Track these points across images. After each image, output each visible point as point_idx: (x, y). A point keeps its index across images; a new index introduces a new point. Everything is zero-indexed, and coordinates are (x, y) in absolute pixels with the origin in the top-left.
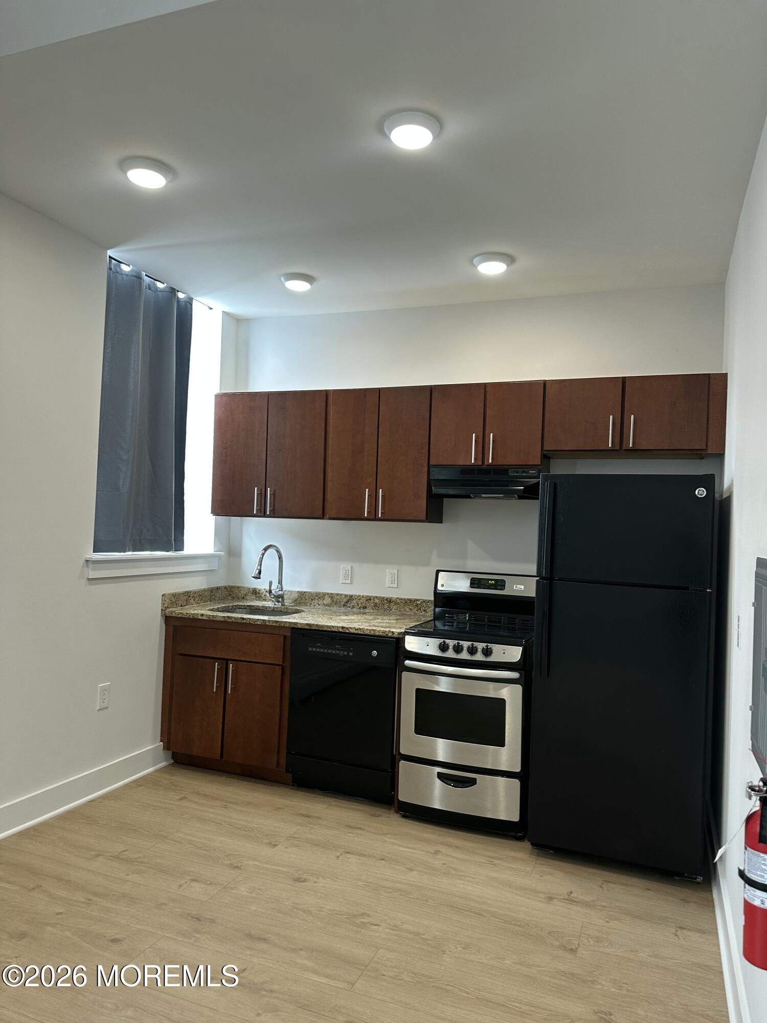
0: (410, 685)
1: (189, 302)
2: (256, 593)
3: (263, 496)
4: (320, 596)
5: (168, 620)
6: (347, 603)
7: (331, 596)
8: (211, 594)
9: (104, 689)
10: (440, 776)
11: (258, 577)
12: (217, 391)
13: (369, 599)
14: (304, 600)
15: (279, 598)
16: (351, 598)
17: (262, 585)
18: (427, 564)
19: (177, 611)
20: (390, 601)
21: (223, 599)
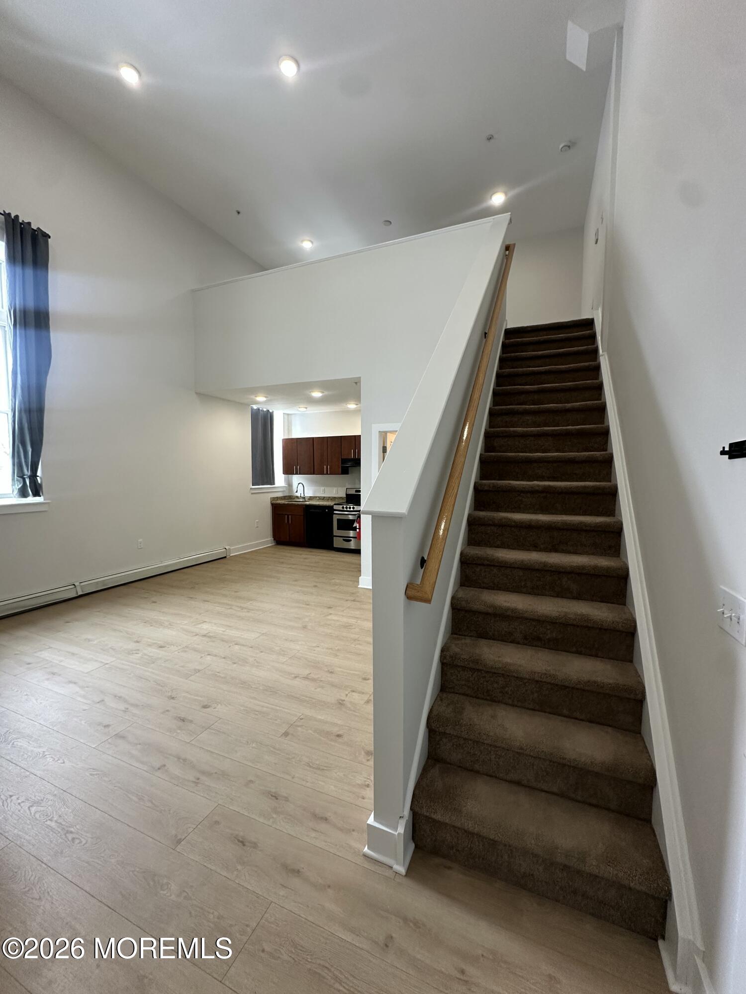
0: (335, 518)
1: (273, 412)
2: (297, 497)
3: (296, 468)
4: (316, 497)
5: (272, 504)
6: (323, 499)
7: (319, 497)
8: (284, 498)
9: (257, 522)
10: (344, 540)
11: (297, 492)
12: (283, 438)
13: (329, 497)
14: (311, 498)
15: (304, 498)
16: (324, 497)
17: (298, 494)
18: (345, 486)
19: (274, 502)
20: (335, 498)
21: (287, 499)
